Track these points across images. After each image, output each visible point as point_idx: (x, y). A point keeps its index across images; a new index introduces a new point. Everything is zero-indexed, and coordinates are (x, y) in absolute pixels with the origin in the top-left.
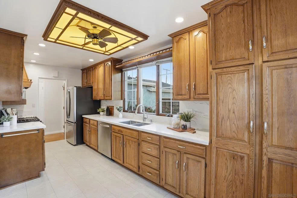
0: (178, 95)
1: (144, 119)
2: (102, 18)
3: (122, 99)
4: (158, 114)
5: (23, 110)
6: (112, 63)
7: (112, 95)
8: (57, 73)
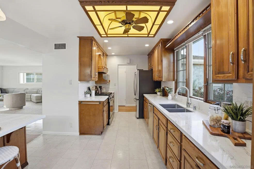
0: (218, 74)
1: (188, 104)
2: (113, 2)
3: (174, 80)
4: (206, 101)
5: (109, 88)
6: (163, 44)
7: (162, 76)
8: (129, 60)
